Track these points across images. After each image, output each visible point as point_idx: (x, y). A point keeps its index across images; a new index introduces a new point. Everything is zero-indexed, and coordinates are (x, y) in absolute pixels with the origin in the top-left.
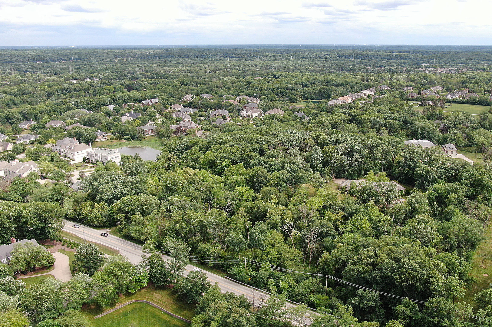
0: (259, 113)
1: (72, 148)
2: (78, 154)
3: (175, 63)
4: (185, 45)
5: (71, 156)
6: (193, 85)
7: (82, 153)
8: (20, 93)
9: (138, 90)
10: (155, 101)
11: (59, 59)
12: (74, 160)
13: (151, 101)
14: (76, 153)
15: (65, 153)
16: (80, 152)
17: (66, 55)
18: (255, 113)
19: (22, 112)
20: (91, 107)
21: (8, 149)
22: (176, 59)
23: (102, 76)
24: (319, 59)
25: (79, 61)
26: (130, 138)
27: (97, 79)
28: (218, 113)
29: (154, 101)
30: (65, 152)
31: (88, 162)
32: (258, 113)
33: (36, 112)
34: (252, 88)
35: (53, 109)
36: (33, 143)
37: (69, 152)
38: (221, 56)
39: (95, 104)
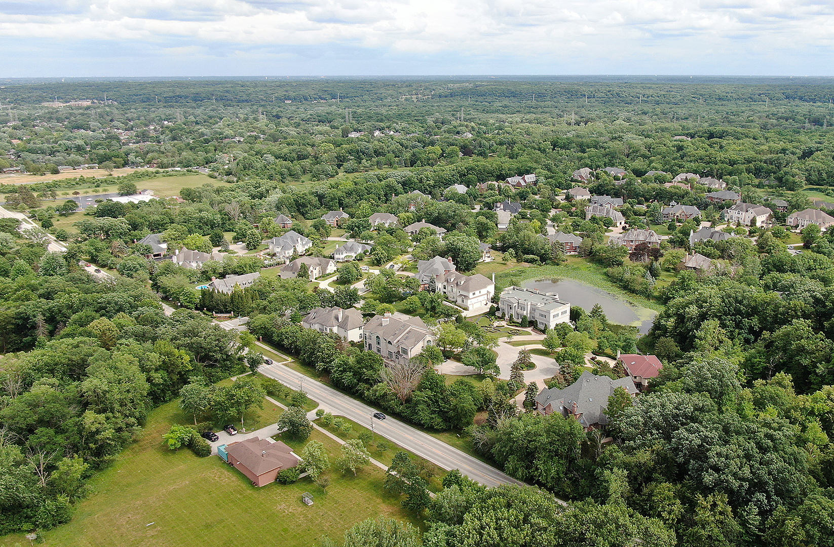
0: (768, 215)
1: (462, 283)
2: (474, 296)
3: (501, 106)
4: (494, 76)
5: (459, 301)
6: (574, 148)
7: (481, 294)
8: (294, 155)
9: (482, 154)
10: (531, 178)
11: (315, 96)
12: (466, 309)
13: (523, 179)
14: (471, 295)
15: (445, 290)
16: (477, 293)
17: (326, 91)
18: (760, 216)
19: (317, 192)
20: (424, 187)
21: (328, 272)
22: (497, 99)
23: (398, 127)
24: (751, 102)
25: (347, 100)
26: (538, 258)
27: (392, 133)
28: (680, 211)
29: (528, 178)
30: (445, 288)
31: (502, 318)
32: (765, 215)
33: (340, 194)
34: (692, 158)
35: (367, 190)
36: (362, 260)
37: (455, 290)
38: (572, 96)
39: (432, 182)
